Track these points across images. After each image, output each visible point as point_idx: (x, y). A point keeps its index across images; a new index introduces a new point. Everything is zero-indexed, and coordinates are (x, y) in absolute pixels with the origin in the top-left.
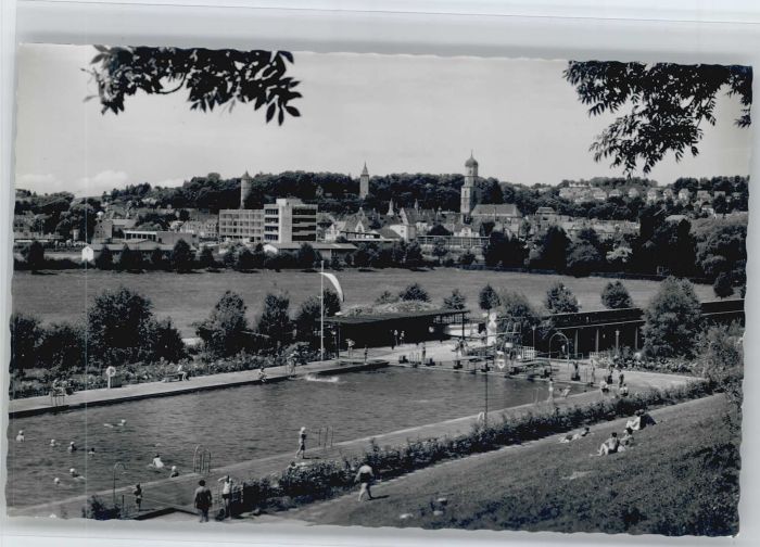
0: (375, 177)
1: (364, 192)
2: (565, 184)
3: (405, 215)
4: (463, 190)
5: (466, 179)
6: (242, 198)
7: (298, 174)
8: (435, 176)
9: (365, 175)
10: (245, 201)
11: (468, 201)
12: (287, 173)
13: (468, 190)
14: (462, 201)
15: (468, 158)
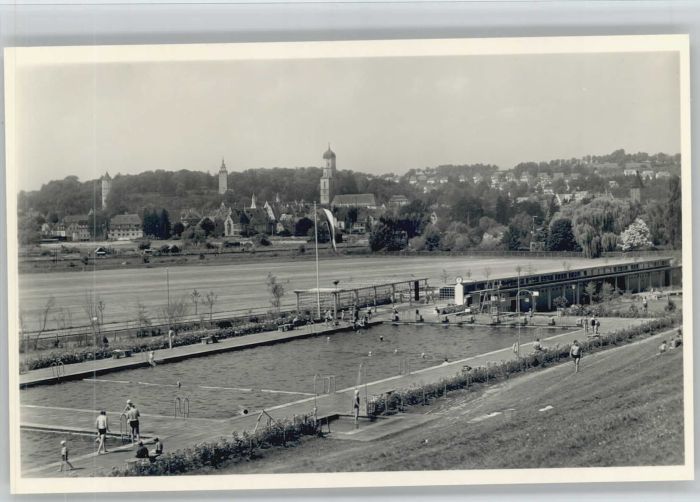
0: (234, 173)
1: (223, 187)
2: (412, 173)
3: (269, 208)
4: (322, 181)
5: (325, 171)
6: (104, 199)
7: (158, 172)
8: (291, 170)
9: (223, 171)
10: (106, 201)
11: (328, 192)
12: (146, 173)
13: (327, 181)
14: (322, 193)
15: (326, 150)
